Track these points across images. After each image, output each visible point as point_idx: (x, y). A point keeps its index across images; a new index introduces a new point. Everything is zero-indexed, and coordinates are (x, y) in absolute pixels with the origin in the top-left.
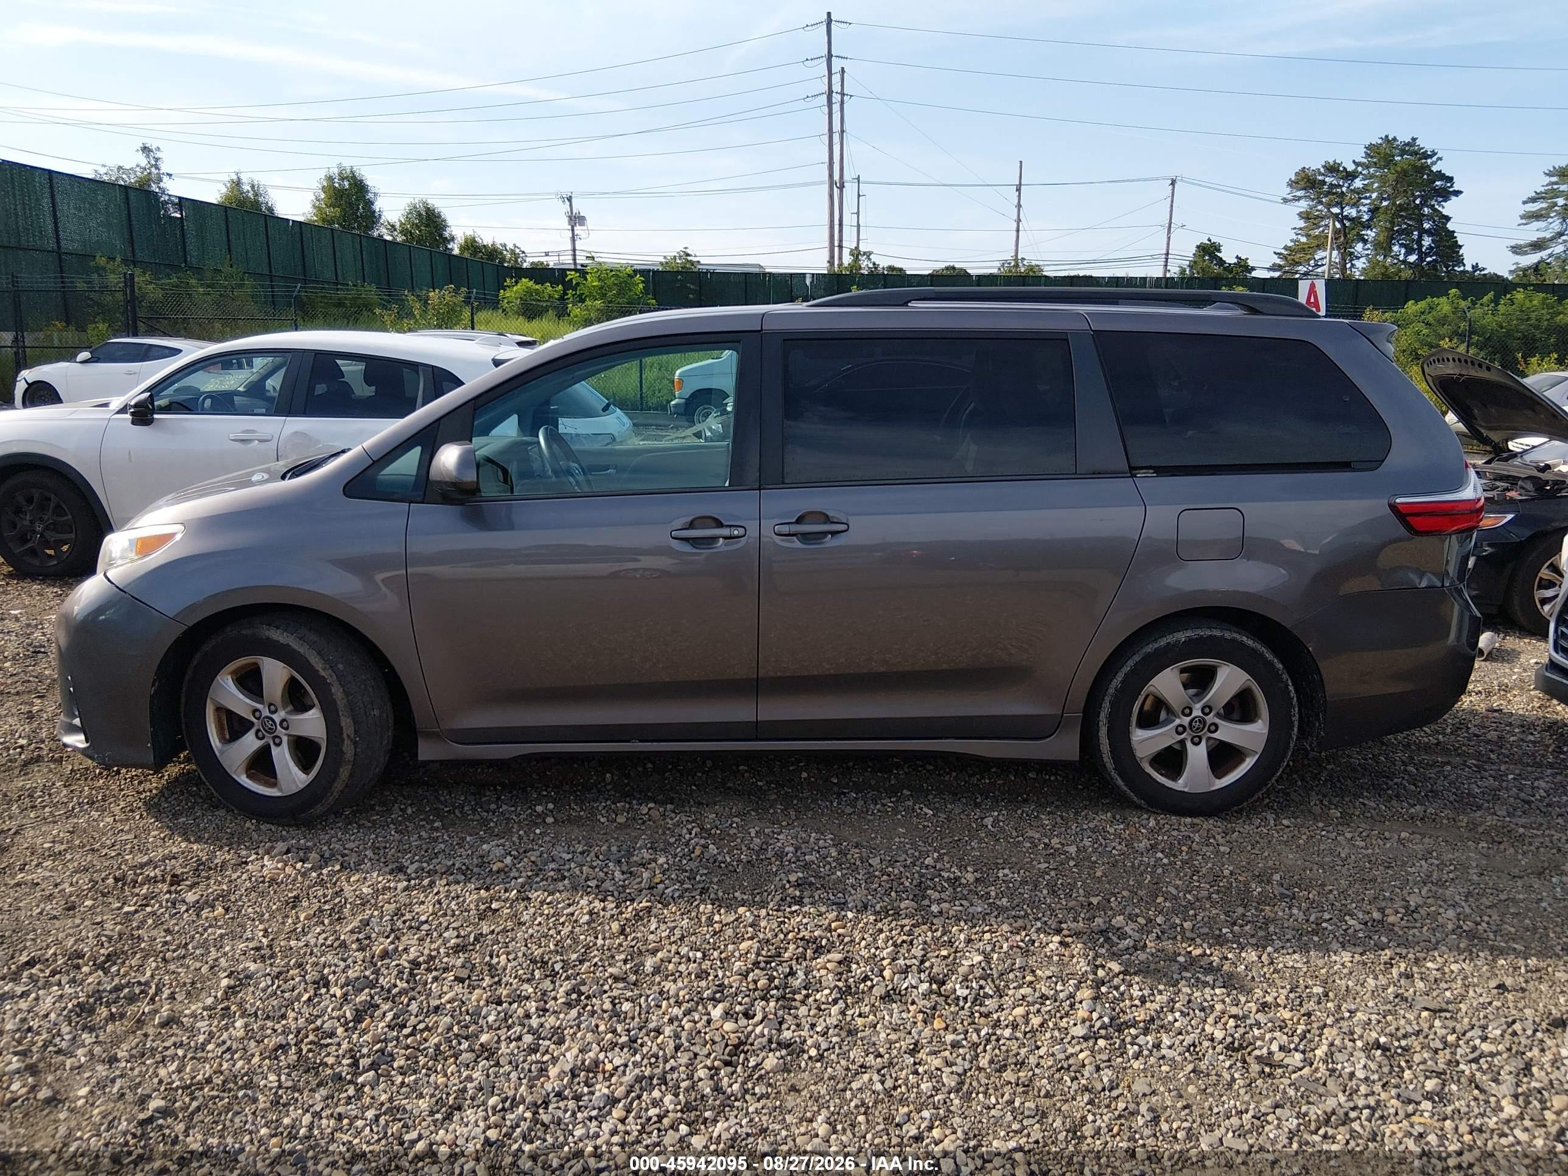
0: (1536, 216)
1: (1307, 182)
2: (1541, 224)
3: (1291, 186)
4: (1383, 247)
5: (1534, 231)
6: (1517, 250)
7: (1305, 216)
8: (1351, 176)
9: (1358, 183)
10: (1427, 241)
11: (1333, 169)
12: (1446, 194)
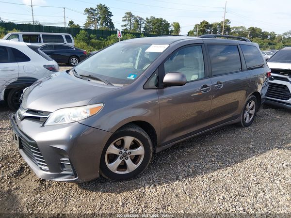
0: (124, 21)
1: (87, 11)
2: (125, 22)
3: (85, 11)
4: (102, 24)
5: (124, 23)
6: (122, 26)
7: (88, 17)
8: (95, 10)
9: (96, 12)
10: (108, 24)
11: (92, 9)
12: (111, 15)
